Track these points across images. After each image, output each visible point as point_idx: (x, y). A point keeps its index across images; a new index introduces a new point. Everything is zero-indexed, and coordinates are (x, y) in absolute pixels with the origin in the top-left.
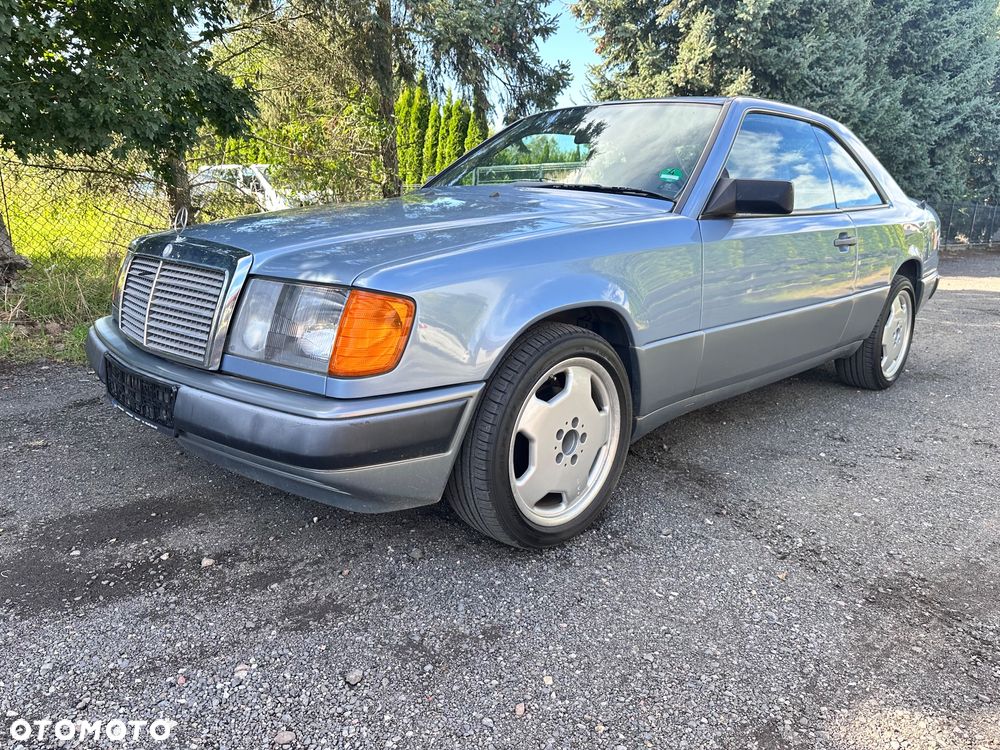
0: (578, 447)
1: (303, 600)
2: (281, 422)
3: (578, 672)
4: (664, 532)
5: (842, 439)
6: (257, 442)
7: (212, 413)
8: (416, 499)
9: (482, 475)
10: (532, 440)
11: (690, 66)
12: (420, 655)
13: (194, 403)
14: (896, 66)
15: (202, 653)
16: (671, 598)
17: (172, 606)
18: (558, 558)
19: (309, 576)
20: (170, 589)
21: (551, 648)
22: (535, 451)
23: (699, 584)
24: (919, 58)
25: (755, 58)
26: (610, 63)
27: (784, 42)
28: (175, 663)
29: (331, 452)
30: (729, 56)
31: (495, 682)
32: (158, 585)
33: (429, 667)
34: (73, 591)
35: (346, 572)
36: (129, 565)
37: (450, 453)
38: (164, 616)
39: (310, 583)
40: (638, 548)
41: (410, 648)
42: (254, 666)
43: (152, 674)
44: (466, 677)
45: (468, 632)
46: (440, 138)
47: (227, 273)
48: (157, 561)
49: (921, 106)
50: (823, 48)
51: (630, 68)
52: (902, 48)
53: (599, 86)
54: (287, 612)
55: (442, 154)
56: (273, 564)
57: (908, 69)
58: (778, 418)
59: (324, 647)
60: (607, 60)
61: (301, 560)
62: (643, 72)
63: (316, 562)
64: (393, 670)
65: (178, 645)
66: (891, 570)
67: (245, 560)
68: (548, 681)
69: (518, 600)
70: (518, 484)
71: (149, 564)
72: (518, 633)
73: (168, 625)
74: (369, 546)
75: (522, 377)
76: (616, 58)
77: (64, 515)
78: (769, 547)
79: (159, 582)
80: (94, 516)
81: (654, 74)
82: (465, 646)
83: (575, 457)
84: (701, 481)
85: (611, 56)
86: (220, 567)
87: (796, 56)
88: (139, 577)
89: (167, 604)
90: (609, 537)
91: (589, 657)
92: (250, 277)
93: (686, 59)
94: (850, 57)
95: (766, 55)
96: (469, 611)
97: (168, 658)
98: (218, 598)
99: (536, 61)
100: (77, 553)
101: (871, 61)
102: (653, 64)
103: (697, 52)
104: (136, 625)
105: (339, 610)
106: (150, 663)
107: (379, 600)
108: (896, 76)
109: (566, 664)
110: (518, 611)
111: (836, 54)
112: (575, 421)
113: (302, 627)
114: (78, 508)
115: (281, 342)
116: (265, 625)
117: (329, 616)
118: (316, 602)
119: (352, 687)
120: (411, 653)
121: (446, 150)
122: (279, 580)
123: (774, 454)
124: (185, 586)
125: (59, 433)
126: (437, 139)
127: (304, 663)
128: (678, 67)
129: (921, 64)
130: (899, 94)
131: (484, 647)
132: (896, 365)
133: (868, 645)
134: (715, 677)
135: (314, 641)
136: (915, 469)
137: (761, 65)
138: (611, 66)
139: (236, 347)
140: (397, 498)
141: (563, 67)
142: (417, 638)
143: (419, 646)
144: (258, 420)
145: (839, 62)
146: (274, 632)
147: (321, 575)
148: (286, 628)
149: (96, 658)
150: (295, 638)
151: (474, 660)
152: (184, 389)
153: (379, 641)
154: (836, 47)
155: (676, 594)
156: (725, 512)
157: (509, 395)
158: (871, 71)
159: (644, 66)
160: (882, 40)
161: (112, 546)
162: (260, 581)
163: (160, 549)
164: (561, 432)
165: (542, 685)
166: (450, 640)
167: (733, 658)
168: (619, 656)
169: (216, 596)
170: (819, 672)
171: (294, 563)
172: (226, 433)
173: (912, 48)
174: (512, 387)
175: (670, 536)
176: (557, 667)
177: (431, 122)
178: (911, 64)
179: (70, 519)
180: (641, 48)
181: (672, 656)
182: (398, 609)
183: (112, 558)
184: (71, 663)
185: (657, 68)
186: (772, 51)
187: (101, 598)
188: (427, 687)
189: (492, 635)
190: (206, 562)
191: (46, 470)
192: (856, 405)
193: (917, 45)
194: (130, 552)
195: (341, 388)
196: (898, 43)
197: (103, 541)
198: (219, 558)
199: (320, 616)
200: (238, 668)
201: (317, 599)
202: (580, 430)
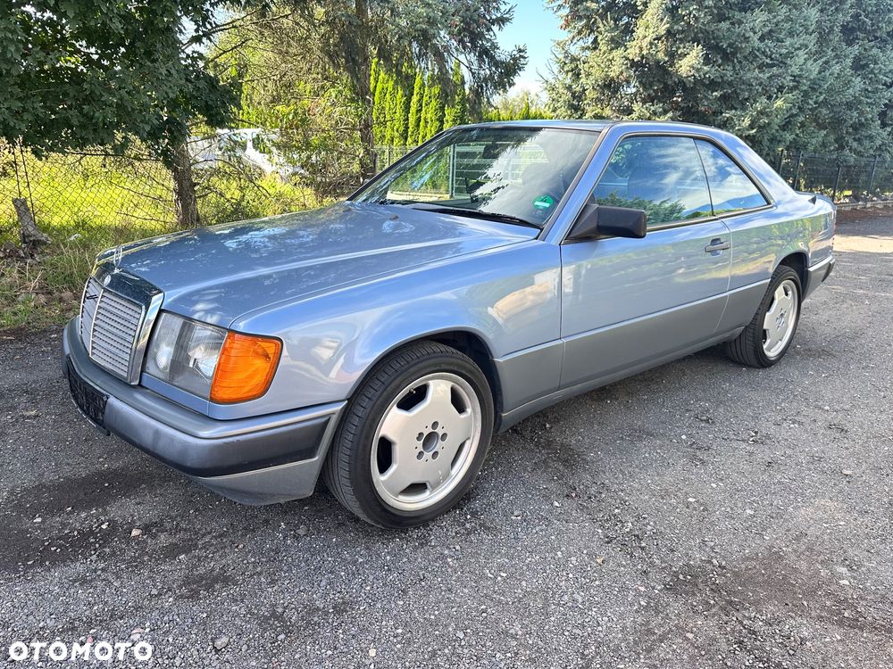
0: (438, 446)
1: (201, 571)
2: (172, 439)
3: (399, 646)
4: (516, 513)
5: (707, 421)
6: (156, 452)
7: (128, 422)
8: (289, 495)
9: (346, 474)
10: (394, 443)
11: (645, 43)
12: (278, 625)
13: (117, 413)
14: (849, 33)
15: (111, 616)
16: (499, 578)
17: (99, 572)
19: (212, 548)
20: (101, 557)
21: (384, 623)
22: (397, 452)
23: (528, 566)
24: (873, 25)
25: (708, 33)
26: (574, 38)
27: (738, 15)
28: (90, 624)
30: (683, 31)
31: (329, 652)
32: (93, 552)
33: (282, 637)
34: (28, 556)
35: (241, 546)
36: (76, 533)
37: (317, 458)
38: (91, 581)
39: (211, 555)
40: (489, 528)
41: (275, 618)
42: (148, 630)
43: (70, 633)
44: (308, 647)
45: (322, 606)
46: (424, 105)
47: (144, 307)
48: (98, 530)
49: (872, 72)
50: (775, 20)
51: (593, 43)
52: (856, 17)
53: (563, 60)
54: (187, 582)
56: (187, 536)
57: (861, 35)
58: (658, 398)
59: (205, 615)
60: (571, 35)
61: (210, 533)
62: (603, 47)
63: (221, 536)
64: (253, 637)
65: (95, 608)
66: (698, 556)
67: (166, 531)
68: (372, 653)
69: (371, 578)
70: (380, 479)
71: (92, 532)
72: (362, 608)
73: (91, 590)
74: (266, 522)
75: (382, 393)
76: (580, 33)
77: (37, 483)
78: (600, 531)
79: (94, 550)
80: (60, 485)
81: (612, 49)
82: (316, 619)
83: (436, 454)
84: (565, 462)
85: (576, 31)
86: (145, 537)
87: (746, 30)
88: (79, 544)
89: (95, 571)
90: (469, 517)
91: (412, 633)
92: (161, 311)
93: (641, 36)
94: (801, 29)
95: (718, 30)
96: (328, 587)
97: (85, 619)
98: (136, 566)
99: (495, 47)
100: (39, 520)
101: (824, 31)
102: (612, 40)
103: (651, 30)
104: (67, 589)
105: (227, 581)
106: (71, 623)
107: (260, 574)
108: (850, 43)
109: (391, 638)
110: (368, 588)
111: (787, 26)
112: (435, 425)
113: (194, 596)
114: (50, 477)
116: (166, 592)
117: (217, 586)
118: (211, 573)
119: (217, 651)
120: (271, 623)
121: (429, 115)
122: (186, 552)
123: (640, 434)
124: (113, 554)
125: (50, 404)
126: (421, 105)
127: (186, 628)
128: (635, 43)
129: (875, 31)
130: (849, 62)
131: (330, 621)
132: (781, 346)
133: (649, 630)
134: (509, 655)
135: (199, 610)
136: (763, 454)
137: (714, 39)
138: (575, 41)
139: (151, 368)
141: (520, 51)
142: (280, 610)
143: (280, 618)
144: (157, 433)
145: (791, 34)
146: (171, 599)
147: (222, 548)
148: (182, 596)
149: (31, 617)
150: (185, 605)
151: (319, 632)
152: (112, 400)
153: (250, 612)
154: (788, 19)
155: (504, 575)
156: (574, 495)
158: (823, 39)
159: (604, 41)
160: (836, 9)
161: (68, 514)
162: (172, 552)
163: (103, 518)
164: (421, 434)
165: (366, 656)
166: (306, 612)
167: (530, 638)
168: (437, 632)
169: (135, 565)
170: (597, 654)
171: (203, 535)
172: (137, 440)
173: (867, 16)
175: (519, 518)
176: (383, 641)
177: (416, 90)
178: (865, 31)
179: (40, 487)
180: (601, 25)
181: (481, 634)
182: (273, 582)
183: (64, 525)
184: (11, 621)
185: (616, 43)
186: (725, 25)
187: (47, 563)
188: (275, 654)
189: (339, 610)
190: (135, 532)
191: (32, 440)
192: (734, 384)
193: (872, 12)
194: (79, 520)
195: (222, 411)
196: (852, 11)
197: (62, 509)
198: (146, 529)
199: (209, 587)
200: (134, 632)
201: (213, 570)
202: (440, 431)
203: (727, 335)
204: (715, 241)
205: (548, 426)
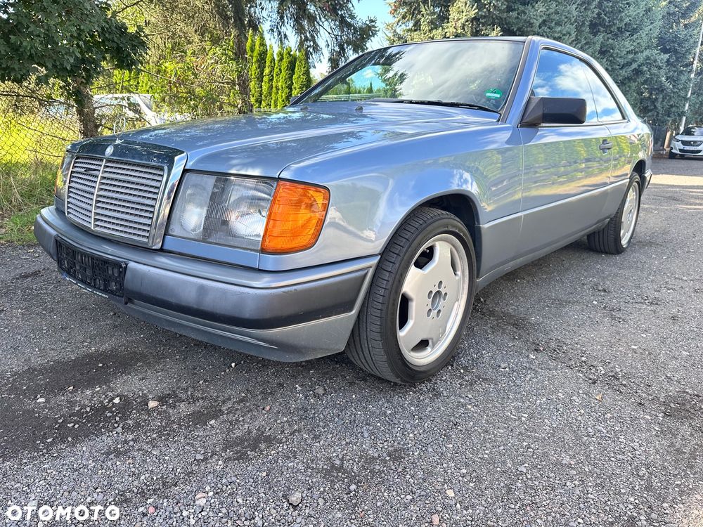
0: (442, 303)
1: (238, 433)
2: (224, 292)
3: (471, 485)
4: (503, 366)
5: (604, 291)
6: (202, 308)
7: (160, 285)
8: (327, 349)
9: (377, 328)
10: (412, 300)
11: (459, 24)
12: (343, 476)
13: (142, 277)
14: (595, 27)
15: (164, 484)
16: (523, 419)
17: (131, 443)
18: (429, 390)
19: (238, 412)
20: (126, 429)
21: (445, 465)
22: (413, 308)
23: (540, 406)
24: (610, 22)
25: (502, 19)
26: (399, 21)
27: (521, 8)
28: (143, 494)
29: (268, 315)
30: (485, 17)
31: (409, 497)
32: (116, 425)
33: (353, 487)
34: (45, 434)
35: (268, 408)
36: (88, 409)
37: (354, 312)
38: (126, 452)
39: (241, 419)
40: (486, 379)
41: (333, 471)
42: (211, 494)
43: (125, 506)
44: (385, 494)
45: (376, 455)
46: (274, 75)
47: (166, 168)
48: (110, 405)
49: (611, 56)
50: (548, 13)
51: (414, 26)
52: (599, 14)
54: (227, 445)
55: (276, 87)
56: (207, 404)
57: (602, 29)
58: (555, 276)
59: (264, 474)
60: (397, 20)
61: (229, 399)
62: (425, 27)
63: (242, 401)
64: (324, 490)
65: (143, 478)
66: (673, 390)
67: (183, 401)
68: (450, 493)
69: (408, 426)
70: (402, 334)
71: (105, 408)
72: (416, 454)
73: (131, 461)
74: (281, 385)
75: (407, 251)
76: (404, 17)
77: (26, 368)
78: (581, 375)
79: (116, 423)
80: (52, 368)
81: (432, 29)
82: (378, 467)
83: (439, 311)
84: (515, 325)
85: (400, 17)
86: (164, 407)
87: (531, 18)
88: (97, 419)
89: (126, 442)
90: (462, 371)
91: (476, 472)
92: (185, 171)
93: (456, 18)
94: (566, 20)
95: (510, 17)
96: (373, 437)
97: (136, 490)
98: (168, 434)
99: (353, 17)
100: (42, 400)
101: (578, 23)
102: (432, 22)
103: (464, 14)
104: (103, 462)
105: (269, 441)
106: (122, 495)
107: (299, 431)
108: (595, 34)
109: (460, 478)
110: (411, 435)
111: (556, 17)
112: (440, 283)
113: (241, 457)
114: (37, 361)
115: (216, 225)
116: (212, 456)
117: (263, 446)
118: (249, 434)
119: (295, 507)
120: (335, 475)
121: (280, 84)
122: (215, 417)
123: (561, 303)
124: (138, 425)
125: (11, 299)
126: (272, 76)
127: (252, 488)
128: (449, 24)
129: (611, 26)
130: (598, 47)
131: (393, 467)
133: (677, 450)
134: (576, 482)
135: (255, 468)
136: (662, 312)
137: (506, 24)
138: (400, 24)
139: (175, 229)
140: (314, 349)
141: (372, 21)
142: (338, 462)
143: (341, 468)
144: (202, 289)
145: (558, 24)
146: (220, 462)
147: (248, 411)
148: (229, 459)
149: (74, 494)
150: (237, 467)
151: (388, 479)
152: (132, 265)
153: (308, 467)
154: (556, 13)
155: (526, 416)
156: (542, 349)
157: (397, 265)
158: (579, 30)
159: (425, 23)
160: (585, 9)
161: (70, 393)
162: (200, 419)
163: (112, 394)
164: (431, 292)
165: (447, 497)
166: (364, 462)
167: (583, 465)
168: (498, 469)
169: (166, 432)
170: (651, 474)
171: (224, 402)
172: (173, 300)
173: (605, 15)
174: (399, 258)
175: (507, 369)
176: (454, 481)
177: (268, 63)
178: (604, 26)
179: (31, 372)
180: (423, 10)
181: (539, 467)
182: (316, 438)
183: (72, 404)
184: (53, 499)
185: (434, 25)
186: (514, 14)
187: (70, 439)
188: (356, 504)
189: (397, 455)
190: (152, 404)
191: (6, 330)
193: (608, 12)
194: (87, 397)
195: (270, 262)
196: (596, 11)
197: (62, 389)
198: (162, 399)
199: (254, 447)
200: (198, 497)
201: (249, 432)
202: (443, 291)
203: (600, 224)
204: (604, 141)
205: (482, 300)
